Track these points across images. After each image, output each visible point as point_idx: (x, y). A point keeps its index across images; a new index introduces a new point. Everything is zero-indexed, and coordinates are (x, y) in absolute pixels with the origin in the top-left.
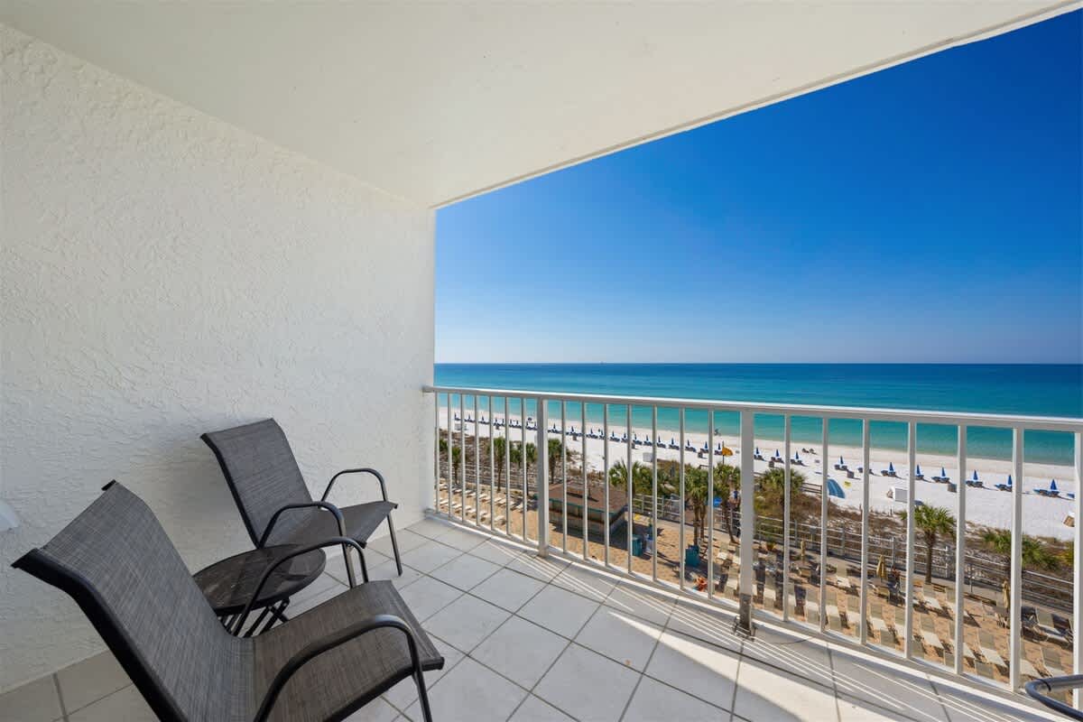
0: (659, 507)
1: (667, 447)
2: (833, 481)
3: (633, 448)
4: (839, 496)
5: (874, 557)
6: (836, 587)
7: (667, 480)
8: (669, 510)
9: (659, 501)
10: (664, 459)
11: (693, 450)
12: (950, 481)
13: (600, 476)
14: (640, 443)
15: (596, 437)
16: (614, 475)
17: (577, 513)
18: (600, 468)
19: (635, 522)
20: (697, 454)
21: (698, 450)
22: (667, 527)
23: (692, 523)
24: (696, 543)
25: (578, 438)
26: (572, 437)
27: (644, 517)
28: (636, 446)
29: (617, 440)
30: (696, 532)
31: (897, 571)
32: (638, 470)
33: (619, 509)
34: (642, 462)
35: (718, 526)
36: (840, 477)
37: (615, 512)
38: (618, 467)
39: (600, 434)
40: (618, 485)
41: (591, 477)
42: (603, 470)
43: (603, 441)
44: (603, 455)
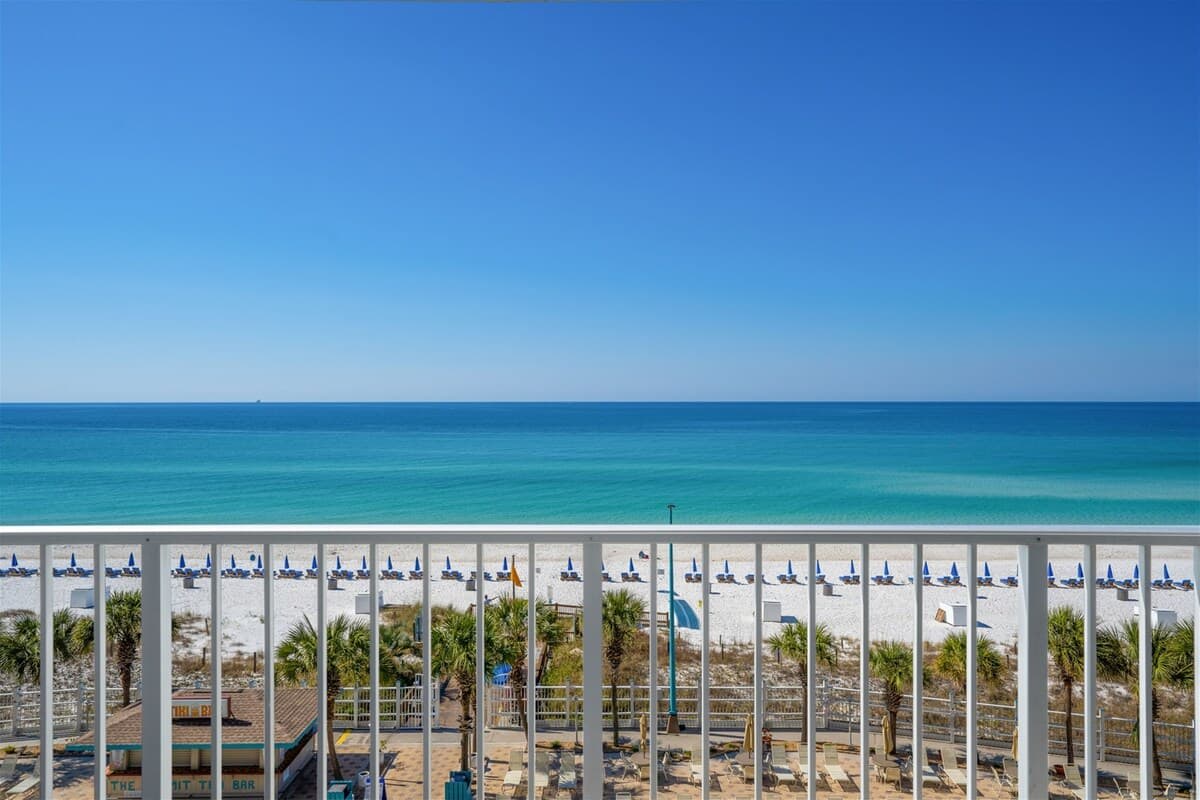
0: (384, 708)
1: (407, 575)
2: (683, 602)
3: (333, 586)
4: (692, 628)
5: (739, 719)
6: (691, 784)
7: (405, 647)
8: (412, 709)
9: (385, 694)
10: (398, 602)
11: (457, 576)
12: (826, 579)
13: (255, 663)
14: (348, 575)
15: (243, 574)
16: (291, 657)
17: (194, 763)
18: (254, 645)
19: (339, 751)
20: (465, 584)
21: (467, 576)
22: (406, 746)
23: (457, 725)
24: (465, 766)
25: (197, 582)
26: (181, 580)
27: (358, 736)
28: (341, 583)
29: (297, 575)
30: (464, 744)
31: (768, 734)
32: (346, 635)
33: (302, 730)
34: (353, 615)
35: (504, 721)
36: (691, 594)
37: (290, 740)
38: (300, 636)
39: (255, 565)
40: (300, 677)
41: (232, 669)
42: (261, 647)
43: (262, 581)
44: (261, 611)
